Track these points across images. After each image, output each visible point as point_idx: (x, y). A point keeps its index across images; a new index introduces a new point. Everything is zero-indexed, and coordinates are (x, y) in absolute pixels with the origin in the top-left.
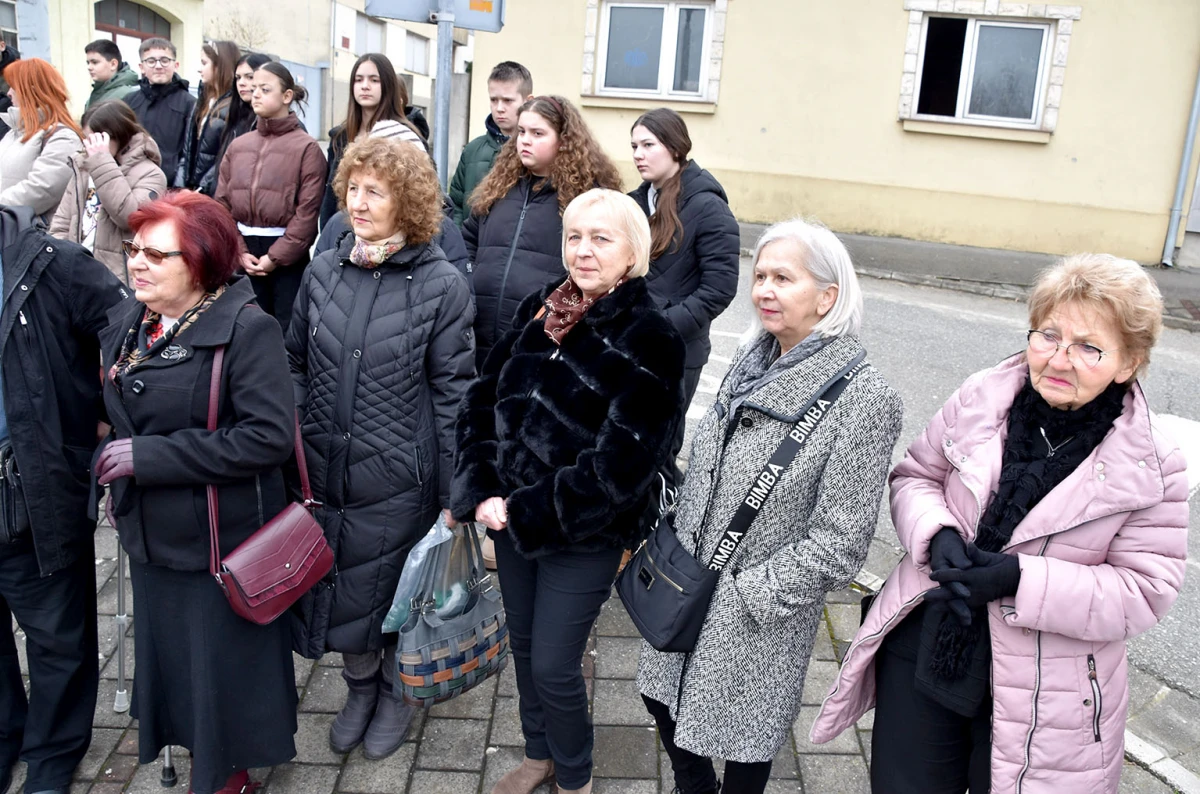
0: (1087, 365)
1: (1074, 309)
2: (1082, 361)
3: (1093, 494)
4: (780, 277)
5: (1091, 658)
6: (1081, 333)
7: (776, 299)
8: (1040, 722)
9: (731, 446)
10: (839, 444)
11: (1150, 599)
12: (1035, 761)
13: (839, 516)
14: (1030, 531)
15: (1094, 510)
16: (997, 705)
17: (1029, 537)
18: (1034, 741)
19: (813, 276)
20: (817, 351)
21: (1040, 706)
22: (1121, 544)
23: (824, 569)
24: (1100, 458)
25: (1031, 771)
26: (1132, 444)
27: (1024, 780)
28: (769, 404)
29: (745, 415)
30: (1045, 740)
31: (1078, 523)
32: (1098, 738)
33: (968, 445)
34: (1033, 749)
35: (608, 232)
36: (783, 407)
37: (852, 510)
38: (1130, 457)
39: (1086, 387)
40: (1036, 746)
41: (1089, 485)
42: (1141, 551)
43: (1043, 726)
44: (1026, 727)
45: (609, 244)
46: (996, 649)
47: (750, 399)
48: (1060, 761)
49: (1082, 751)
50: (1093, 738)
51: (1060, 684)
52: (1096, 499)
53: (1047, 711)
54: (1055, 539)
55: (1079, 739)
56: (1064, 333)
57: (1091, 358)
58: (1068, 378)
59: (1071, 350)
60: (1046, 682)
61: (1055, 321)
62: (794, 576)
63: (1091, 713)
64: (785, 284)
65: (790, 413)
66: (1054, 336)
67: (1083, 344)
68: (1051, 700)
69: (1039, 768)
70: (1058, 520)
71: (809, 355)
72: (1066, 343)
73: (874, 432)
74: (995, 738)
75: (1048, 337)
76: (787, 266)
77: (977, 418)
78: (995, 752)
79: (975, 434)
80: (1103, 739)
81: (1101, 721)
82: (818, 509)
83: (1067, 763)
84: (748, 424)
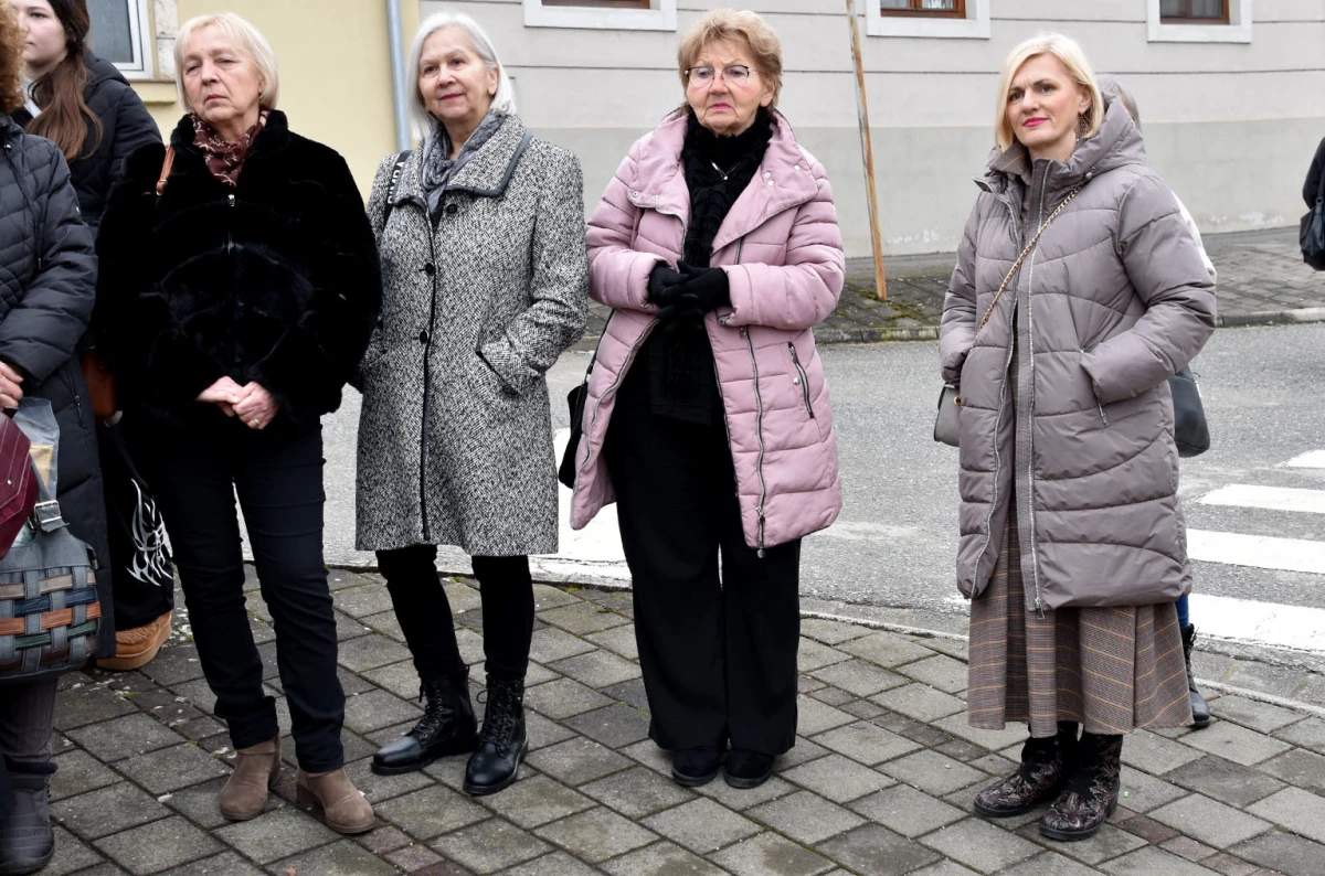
0: (739, 86)
1: (717, 45)
2: (733, 84)
3: (769, 196)
4: (455, 62)
5: (790, 345)
6: (728, 61)
7: (458, 81)
8: (765, 406)
9: (441, 237)
10: (545, 204)
11: (827, 280)
12: (769, 444)
13: (562, 270)
14: (728, 235)
15: (772, 209)
16: (727, 402)
17: (728, 241)
18: (764, 425)
19: (481, 57)
20: (496, 130)
21: (762, 392)
22: (796, 241)
23: (562, 321)
24: (765, 169)
25: (767, 455)
26: (787, 152)
27: (763, 466)
28: (472, 183)
29: (448, 203)
30: (773, 422)
31: (762, 221)
32: (812, 416)
33: (656, 187)
34: (765, 434)
35: (230, 52)
36: (485, 183)
37: (570, 262)
38: (786, 162)
39: (742, 105)
40: (766, 430)
41: (764, 191)
42: (812, 244)
43: (769, 409)
44: (755, 413)
45: (234, 65)
46: (716, 348)
47: (452, 183)
48: (787, 439)
49: (802, 428)
50: (808, 415)
51: (773, 370)
52: (771, 199)
53: (768, 395)
54: (747, 240)
55: (798, 416)
56: (715, 65)
57: (741, 80)
58: (727, 100)
59: (724, 76)
60: (762, 369)
61: (706, 60)
62: (535, 335)
63: (802, 392)
64: (461, 66)
65: (493, 188)
66: (707, 73)
67: (732, 71)
68: (769, 384)
69: (773, 450)
70: (747, 222)
71: (490, 136)
72: (718, 72)
73: (571, 189)
74: (731, 432)
75: (703, 75)
76: (459, 48)
77: (656, 165)
78: (735, 447)
79: (659, 174)
80: (816, 415)
81: (811, 399)
82: (541, 266)
83: (793, 441)
84: (453, 210)
